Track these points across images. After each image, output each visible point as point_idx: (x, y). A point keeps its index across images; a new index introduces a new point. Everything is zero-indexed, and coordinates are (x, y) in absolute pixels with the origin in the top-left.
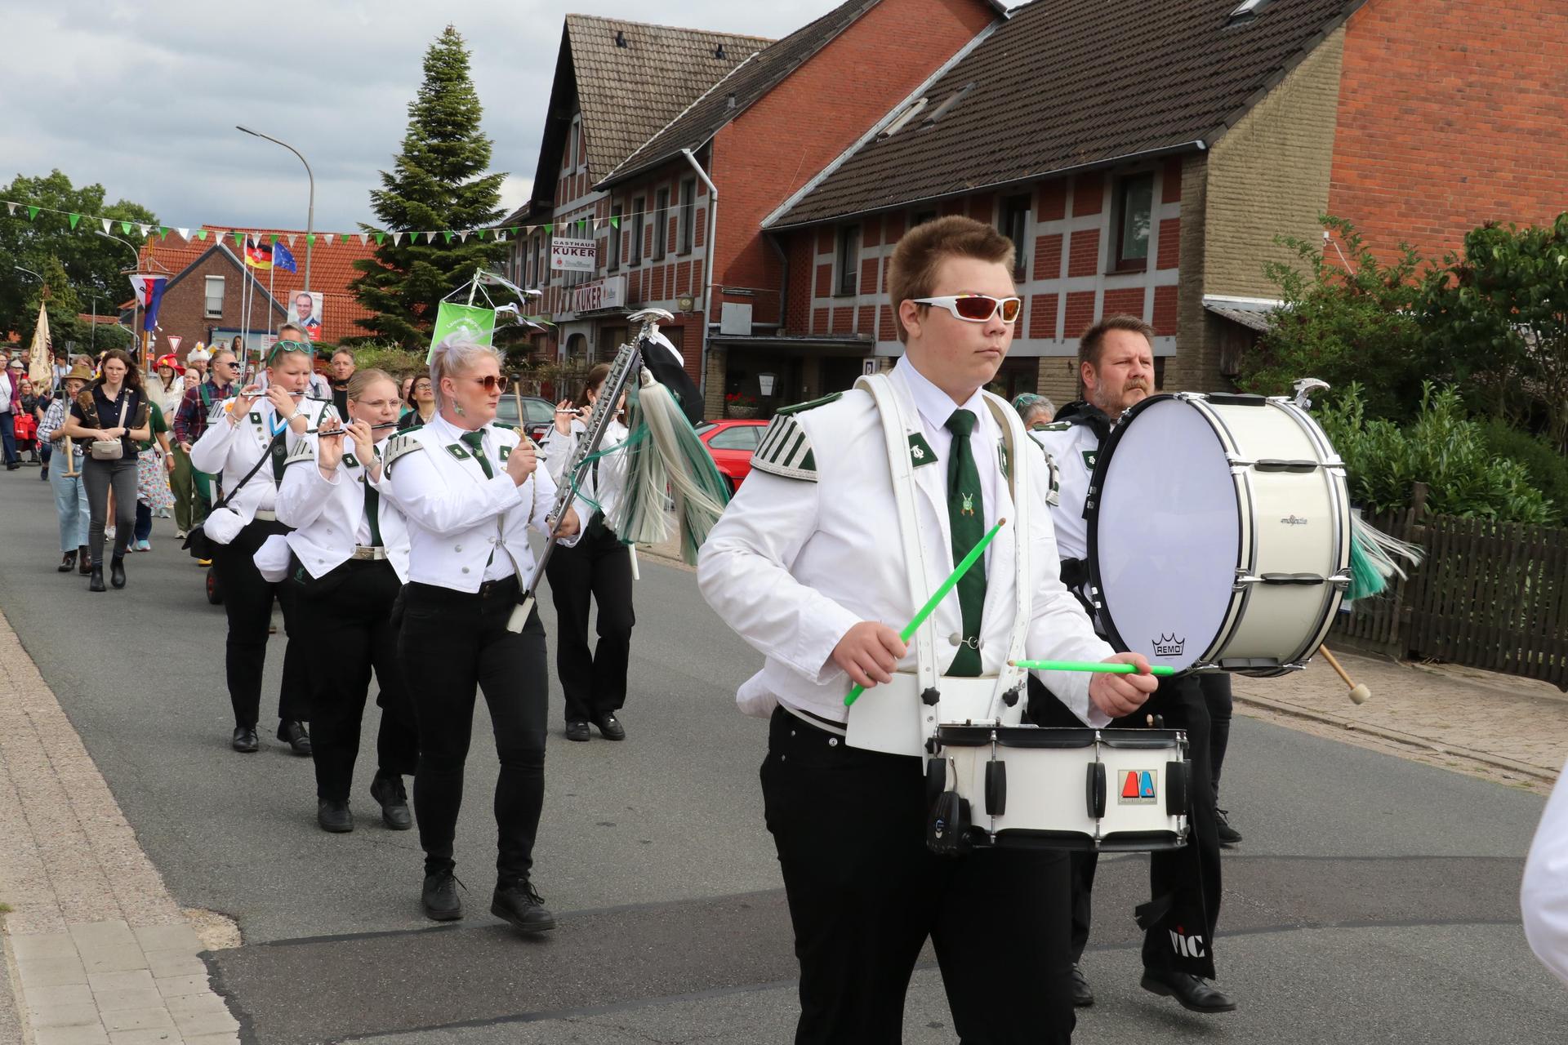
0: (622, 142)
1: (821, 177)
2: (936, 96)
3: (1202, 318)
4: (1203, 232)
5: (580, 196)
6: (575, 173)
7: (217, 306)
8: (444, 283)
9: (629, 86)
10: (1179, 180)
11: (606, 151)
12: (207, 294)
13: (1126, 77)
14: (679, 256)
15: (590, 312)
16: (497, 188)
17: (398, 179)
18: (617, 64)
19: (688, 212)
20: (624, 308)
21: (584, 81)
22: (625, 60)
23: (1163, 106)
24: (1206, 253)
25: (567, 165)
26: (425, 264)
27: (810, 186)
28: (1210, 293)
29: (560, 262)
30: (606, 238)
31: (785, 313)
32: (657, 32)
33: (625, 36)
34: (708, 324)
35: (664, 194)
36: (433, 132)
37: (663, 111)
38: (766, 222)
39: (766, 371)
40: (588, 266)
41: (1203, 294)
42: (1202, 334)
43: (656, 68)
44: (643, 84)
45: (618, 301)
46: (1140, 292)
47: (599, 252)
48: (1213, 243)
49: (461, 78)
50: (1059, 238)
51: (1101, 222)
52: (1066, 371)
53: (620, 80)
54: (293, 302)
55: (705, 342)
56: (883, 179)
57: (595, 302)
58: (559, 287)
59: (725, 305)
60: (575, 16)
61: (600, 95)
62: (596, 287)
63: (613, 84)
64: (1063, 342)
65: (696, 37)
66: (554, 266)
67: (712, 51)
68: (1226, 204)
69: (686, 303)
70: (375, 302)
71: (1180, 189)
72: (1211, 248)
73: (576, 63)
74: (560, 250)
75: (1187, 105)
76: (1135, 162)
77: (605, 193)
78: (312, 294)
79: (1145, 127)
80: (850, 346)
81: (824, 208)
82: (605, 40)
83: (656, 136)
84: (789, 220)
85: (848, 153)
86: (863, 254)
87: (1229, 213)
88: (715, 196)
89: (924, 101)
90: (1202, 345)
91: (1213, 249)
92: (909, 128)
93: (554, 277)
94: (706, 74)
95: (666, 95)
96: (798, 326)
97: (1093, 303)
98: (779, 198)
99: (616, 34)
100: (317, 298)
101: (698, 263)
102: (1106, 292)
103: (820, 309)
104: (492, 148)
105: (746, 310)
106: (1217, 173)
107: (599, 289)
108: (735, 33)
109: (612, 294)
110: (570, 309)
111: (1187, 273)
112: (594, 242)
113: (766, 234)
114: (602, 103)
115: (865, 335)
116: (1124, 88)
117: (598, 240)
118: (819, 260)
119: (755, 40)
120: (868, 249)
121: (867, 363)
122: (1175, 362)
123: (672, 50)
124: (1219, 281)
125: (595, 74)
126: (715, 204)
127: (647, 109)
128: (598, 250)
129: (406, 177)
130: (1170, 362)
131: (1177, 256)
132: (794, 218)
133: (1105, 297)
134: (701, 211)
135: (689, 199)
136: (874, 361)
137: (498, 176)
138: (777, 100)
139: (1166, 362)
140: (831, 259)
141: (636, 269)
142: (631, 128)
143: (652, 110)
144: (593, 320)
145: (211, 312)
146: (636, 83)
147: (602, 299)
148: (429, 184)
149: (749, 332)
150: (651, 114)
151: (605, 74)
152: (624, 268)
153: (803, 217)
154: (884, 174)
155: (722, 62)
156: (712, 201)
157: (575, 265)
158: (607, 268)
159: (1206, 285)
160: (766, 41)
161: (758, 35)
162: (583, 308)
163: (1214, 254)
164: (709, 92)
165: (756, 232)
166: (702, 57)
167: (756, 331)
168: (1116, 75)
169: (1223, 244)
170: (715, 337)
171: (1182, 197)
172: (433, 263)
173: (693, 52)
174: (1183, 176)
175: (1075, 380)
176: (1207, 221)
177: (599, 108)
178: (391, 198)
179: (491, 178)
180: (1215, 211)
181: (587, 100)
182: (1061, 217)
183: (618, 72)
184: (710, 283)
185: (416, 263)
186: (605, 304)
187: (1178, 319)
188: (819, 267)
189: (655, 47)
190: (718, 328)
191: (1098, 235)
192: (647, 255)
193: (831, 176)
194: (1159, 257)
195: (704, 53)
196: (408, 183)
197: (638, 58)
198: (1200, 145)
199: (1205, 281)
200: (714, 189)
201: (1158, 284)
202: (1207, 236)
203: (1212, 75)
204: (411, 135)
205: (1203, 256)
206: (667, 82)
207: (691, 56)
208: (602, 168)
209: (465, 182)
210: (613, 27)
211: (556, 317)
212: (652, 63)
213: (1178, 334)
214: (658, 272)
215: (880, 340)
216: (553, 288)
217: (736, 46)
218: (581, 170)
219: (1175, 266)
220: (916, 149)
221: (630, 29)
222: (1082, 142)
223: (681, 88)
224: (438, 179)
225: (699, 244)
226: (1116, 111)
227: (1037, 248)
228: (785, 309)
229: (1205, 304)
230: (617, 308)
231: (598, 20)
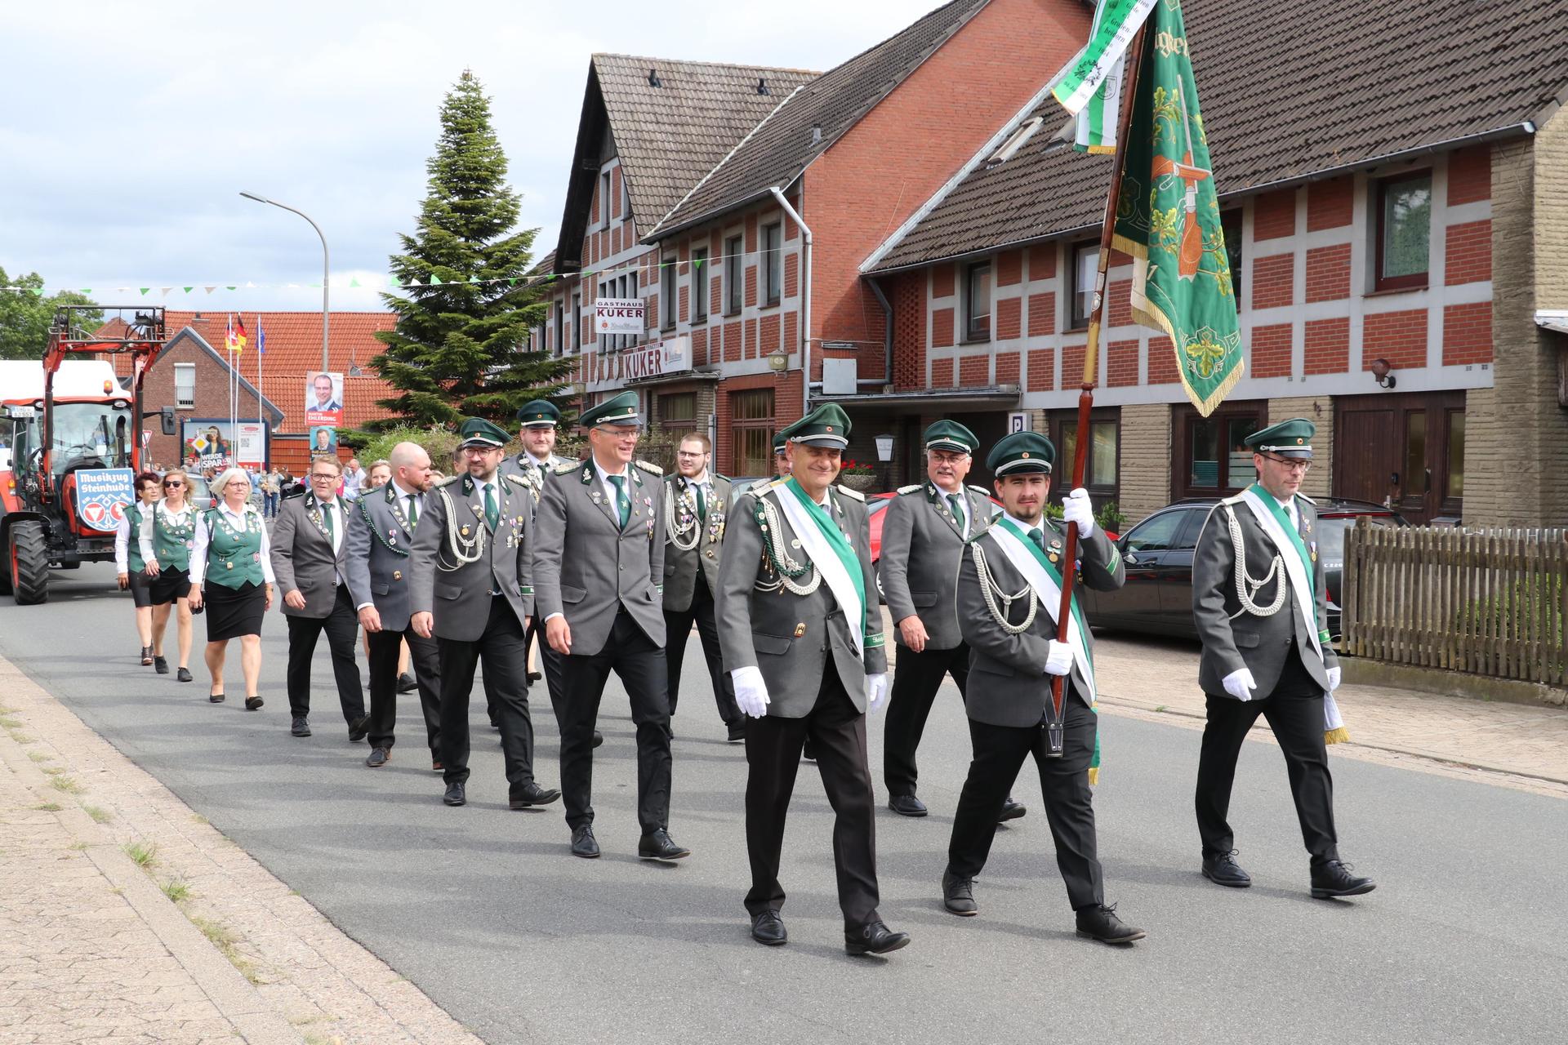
0: (667, 190)
1: (923, 213)
2: (1050, 114)
3: (1534, 339)
4: (1531, 234)
5: (616, 251)
6: (608, 228)
7: (188, 396)
8: (482, 355)
9: (669, 128)
10: (1489, 173)
11: (651, 200)
12: (177, 383)
13: (1346, 67)
14: (762, 309)
15: (643, 379)
16: (529, 246)
17: (420, 242)
18: (652, 105)
19: (770, 260)
20: (692, 372)
21: (619, 125)
22: (661, 101)
23: (1435, 90)
24: (1537, 260)
25: (596, 220)
26: (461, 336)
27: (911, 223)
28: (1543, 308)
29: (605, 325)
30: (656, 295)
31: (892, 367)
32: (692, 69)
33: (658, 74)
34: (808, 384)
35: (734, 243)
36: (455, 188)
37: (708, 154)
38: (867, 264)
39: (884, 432)
40: (637, 327)
41: (1534, 310)
42: (1536, 358)
43: (695, 108)
44: (683, 125)
45: (685, 364)
46: (1422, 314)
47: (647, 312)
48: (1543, 247)
49: (483, 127)
50: (1289, 258)
51: (1355, 234)
52: (1313, 414)
53: (658, 123)
54: (311, 385)
55: (806, 405)
56: (1019, 209)
57: (653, 366)
58: (593, 354)
59: (829, 363)
60: (602, 56)
61: (638, 140)
62: (654, 350)
63: (651, 127)
64: (1303, 380)
65: (734, 72)
66: (599, 330)
67: (753, 87)
68: (1557, 198)
69: (779, 361)
70: (407, 380)
71: (1489, 185)
72: (1543, 254)
73: (608, 106)
74: (605, 312)
75: (1473, 87)
76: (1411, 158)
77: (656, 245)
78: (331, 375)
79: (1415, 118)
80: (994, 399)
81: (943, 245)
82: (636, 80)
83: (704, 181)
84: (896, 262)
85: (951, 185)
86: (995, 294)
87: (1561, 209)
88: (809, 239)
89: (1039, 120)
90: (1536, 372)
91: (1545, 254)
92: (1030, 150)
93: (586, 343)
94: (750, 111)
95: (709, 136)
96: (915, 381)
97: (1347, 331)
98: (877, 238)
99: (648, 73)
100: (337, 379)
101: (791, 316)
102: (1366, 317)
103: (941, 360)
104: (522, 202)
105: (851, 365)
106: (1546, 161)
107: (658, 352)
108: (776, 66)
109: (678, 357)
110: (610, 376)
111: (1507, 286)
112: (642, 301)
113: (865, 279)
114: (641, 148)
115: (1011, 386)
116: (1351, 79)
117: (645, 299)
118: (934, 304)
119: (798, 73)
120: (1004, 289)
121: (1015, 418)
122: (1493, 395)
123: (710, 87)
124: (1552, 293)
125: (630, 117)
126: (810, 248)
127: (690, 152)
128: (646, 309)
129: (429, 240)
130: (1473, 396)
131: (1490, 265)
132: (903, 259)
133: (1365, 323)
134: (791, 259)
135: (769, 243)
136: (1024, 415)
137: (530, 232)
138: (872, 128)
139: (1468, 396)
140: (954, 302)
141: (702, 327)
142: (675, 173)
143: (696, 153)
144: (641, 388)
145: (181, 402)
146: (676, 125)
147: (662, 362)
148: (455, 248)
149: (855, 391)
150: (695, 158)
151: (641, 117)
152: (682, 326)
153: (916, 257)
154: (1017, 203)
155: (765, 99)
156: (805, 244)
157: (621, 327)
158: (659, 328)
159: (1538, 299)
160: (809, 74)
161: (800, 68)
162: (636, 374)
163: (1545, 261)
164: (755, 131)
165: (854, 278)
166: (743, 94)
167: (861, 388)
168: (1326, 67)
169: (1556, 247)
170: (817, 397)
171: (1493, 195)
172: (465, 333)
173: (733, 88)
174: (1493, 169)
175: (1326, 423)
176: (1536, 221)
177: (639, 153)
178: (414, 264)
179: (522, 235)
180: (1545, 208)
181: (624, 145)
182: (1290, 232)
183: (655, 114)
184: (808, 337)
185: (451, 334)
186: (667, 368)
187: (1495, 343)
188: (934, 312)
189: (691, 86)
190: (820, 388)
191: (1349, 251)
192: (716, 310)
193: (935, 210)
194: (1446, 271)
195: (745, 89)
196: (431, 247)
197: (674, 98)
198: (1528, 127)
199: (1537, 294)
200: (808, 231)
201: (1448, 303)
202: (1536, 239)
203: (1495, 50)
204: (431, 193)
205: (1533, 264)
206: (708, 122)
207: (731, 93)
208: (649, 218)
209: (491, 242)
210: (644, 65)
211: (590, 387)
212: (690, 103)
213: (1495, 360)
214: (732, 331)
215: (1029, 390)
216: (585, 356)
217: (778, 80)
218: (616, 223)
219: (1488, 278)
220: (1054, 172)
221: (662, 67)
222: (1316, 142)
223: (724, 128)
224: (463, 239)
225: (791, 292)
226: (1354, 105)
227: (1254, 272)
228: (892, 361)
229: (1540, 322)
230: (683, 372)
231: (627, 58)
